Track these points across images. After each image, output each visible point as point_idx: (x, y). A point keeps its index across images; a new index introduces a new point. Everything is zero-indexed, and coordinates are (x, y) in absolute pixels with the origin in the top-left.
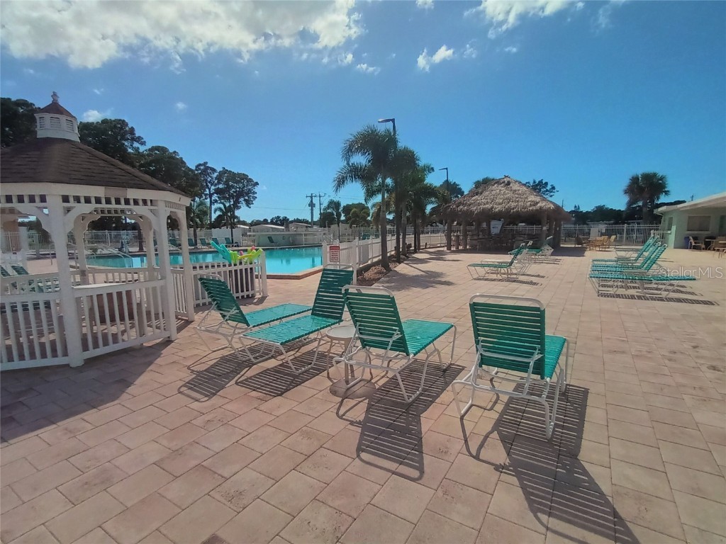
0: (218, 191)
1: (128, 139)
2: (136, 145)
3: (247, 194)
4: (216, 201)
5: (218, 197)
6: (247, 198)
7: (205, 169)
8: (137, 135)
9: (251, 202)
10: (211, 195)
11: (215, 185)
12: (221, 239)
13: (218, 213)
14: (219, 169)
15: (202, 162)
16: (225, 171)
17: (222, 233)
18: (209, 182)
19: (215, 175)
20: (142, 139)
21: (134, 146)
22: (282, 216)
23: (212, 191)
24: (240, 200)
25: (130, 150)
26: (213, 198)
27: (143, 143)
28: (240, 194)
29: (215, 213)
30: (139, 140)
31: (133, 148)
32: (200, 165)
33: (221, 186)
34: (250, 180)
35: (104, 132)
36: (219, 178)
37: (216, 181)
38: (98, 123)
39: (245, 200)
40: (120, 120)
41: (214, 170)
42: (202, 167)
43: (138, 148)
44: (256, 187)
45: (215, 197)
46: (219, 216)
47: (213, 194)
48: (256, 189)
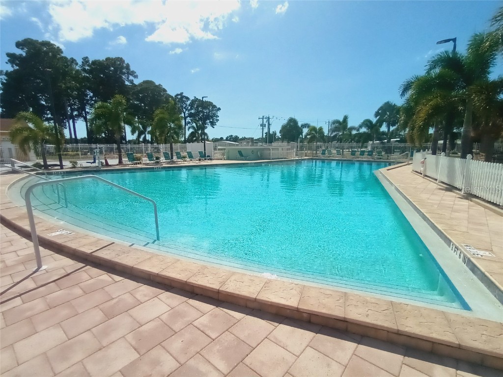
0: (190, 115)
1: (125, 73)
2: (131, 78)
3: (212, 117)
4: (189, 123)
5: (191, 120)
6: (211, 120)
7: (182, 98)
8: (131, 70)
9: (214, 124)
10: (185, 118)
11: (189, 111)
12: (195, 153)
13: (191, 130)
14: (192, 98)
15: (179, 93)
16: (196, 100)
17: (195, 147)
18: (185, 108)
19: (188, 103)
20: (135, 73)
21: (129, 79)
22: (234, 135)
23: (187, 115)
24: (207, 122)
25: (127, 83)
26: (187, 121)
27: (136, 77)
28: (208, 117)
29: (189, 130)
30: (133, 73)
31: (128, 80)
32: (178, 95)
33: (193, 111)
34: (214, 106)
35: (108, 67)
36: (192, 105)
37: (189, 108)
38: (103, 60)
39: (210, 122)
40: (119, 58)
41: (188, 98)
42: (179, 97)
43: (133, 80)
44: (218, 112)
45: (188, 119)
46: (192, 133)
47: (187, 117)
48: (219, 113)
